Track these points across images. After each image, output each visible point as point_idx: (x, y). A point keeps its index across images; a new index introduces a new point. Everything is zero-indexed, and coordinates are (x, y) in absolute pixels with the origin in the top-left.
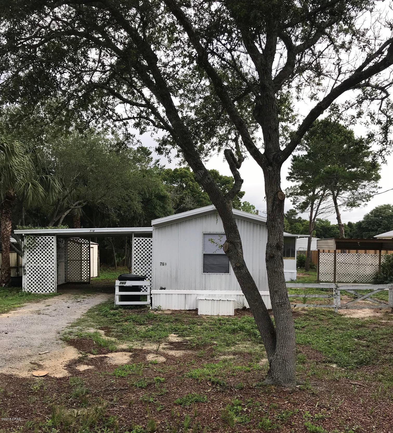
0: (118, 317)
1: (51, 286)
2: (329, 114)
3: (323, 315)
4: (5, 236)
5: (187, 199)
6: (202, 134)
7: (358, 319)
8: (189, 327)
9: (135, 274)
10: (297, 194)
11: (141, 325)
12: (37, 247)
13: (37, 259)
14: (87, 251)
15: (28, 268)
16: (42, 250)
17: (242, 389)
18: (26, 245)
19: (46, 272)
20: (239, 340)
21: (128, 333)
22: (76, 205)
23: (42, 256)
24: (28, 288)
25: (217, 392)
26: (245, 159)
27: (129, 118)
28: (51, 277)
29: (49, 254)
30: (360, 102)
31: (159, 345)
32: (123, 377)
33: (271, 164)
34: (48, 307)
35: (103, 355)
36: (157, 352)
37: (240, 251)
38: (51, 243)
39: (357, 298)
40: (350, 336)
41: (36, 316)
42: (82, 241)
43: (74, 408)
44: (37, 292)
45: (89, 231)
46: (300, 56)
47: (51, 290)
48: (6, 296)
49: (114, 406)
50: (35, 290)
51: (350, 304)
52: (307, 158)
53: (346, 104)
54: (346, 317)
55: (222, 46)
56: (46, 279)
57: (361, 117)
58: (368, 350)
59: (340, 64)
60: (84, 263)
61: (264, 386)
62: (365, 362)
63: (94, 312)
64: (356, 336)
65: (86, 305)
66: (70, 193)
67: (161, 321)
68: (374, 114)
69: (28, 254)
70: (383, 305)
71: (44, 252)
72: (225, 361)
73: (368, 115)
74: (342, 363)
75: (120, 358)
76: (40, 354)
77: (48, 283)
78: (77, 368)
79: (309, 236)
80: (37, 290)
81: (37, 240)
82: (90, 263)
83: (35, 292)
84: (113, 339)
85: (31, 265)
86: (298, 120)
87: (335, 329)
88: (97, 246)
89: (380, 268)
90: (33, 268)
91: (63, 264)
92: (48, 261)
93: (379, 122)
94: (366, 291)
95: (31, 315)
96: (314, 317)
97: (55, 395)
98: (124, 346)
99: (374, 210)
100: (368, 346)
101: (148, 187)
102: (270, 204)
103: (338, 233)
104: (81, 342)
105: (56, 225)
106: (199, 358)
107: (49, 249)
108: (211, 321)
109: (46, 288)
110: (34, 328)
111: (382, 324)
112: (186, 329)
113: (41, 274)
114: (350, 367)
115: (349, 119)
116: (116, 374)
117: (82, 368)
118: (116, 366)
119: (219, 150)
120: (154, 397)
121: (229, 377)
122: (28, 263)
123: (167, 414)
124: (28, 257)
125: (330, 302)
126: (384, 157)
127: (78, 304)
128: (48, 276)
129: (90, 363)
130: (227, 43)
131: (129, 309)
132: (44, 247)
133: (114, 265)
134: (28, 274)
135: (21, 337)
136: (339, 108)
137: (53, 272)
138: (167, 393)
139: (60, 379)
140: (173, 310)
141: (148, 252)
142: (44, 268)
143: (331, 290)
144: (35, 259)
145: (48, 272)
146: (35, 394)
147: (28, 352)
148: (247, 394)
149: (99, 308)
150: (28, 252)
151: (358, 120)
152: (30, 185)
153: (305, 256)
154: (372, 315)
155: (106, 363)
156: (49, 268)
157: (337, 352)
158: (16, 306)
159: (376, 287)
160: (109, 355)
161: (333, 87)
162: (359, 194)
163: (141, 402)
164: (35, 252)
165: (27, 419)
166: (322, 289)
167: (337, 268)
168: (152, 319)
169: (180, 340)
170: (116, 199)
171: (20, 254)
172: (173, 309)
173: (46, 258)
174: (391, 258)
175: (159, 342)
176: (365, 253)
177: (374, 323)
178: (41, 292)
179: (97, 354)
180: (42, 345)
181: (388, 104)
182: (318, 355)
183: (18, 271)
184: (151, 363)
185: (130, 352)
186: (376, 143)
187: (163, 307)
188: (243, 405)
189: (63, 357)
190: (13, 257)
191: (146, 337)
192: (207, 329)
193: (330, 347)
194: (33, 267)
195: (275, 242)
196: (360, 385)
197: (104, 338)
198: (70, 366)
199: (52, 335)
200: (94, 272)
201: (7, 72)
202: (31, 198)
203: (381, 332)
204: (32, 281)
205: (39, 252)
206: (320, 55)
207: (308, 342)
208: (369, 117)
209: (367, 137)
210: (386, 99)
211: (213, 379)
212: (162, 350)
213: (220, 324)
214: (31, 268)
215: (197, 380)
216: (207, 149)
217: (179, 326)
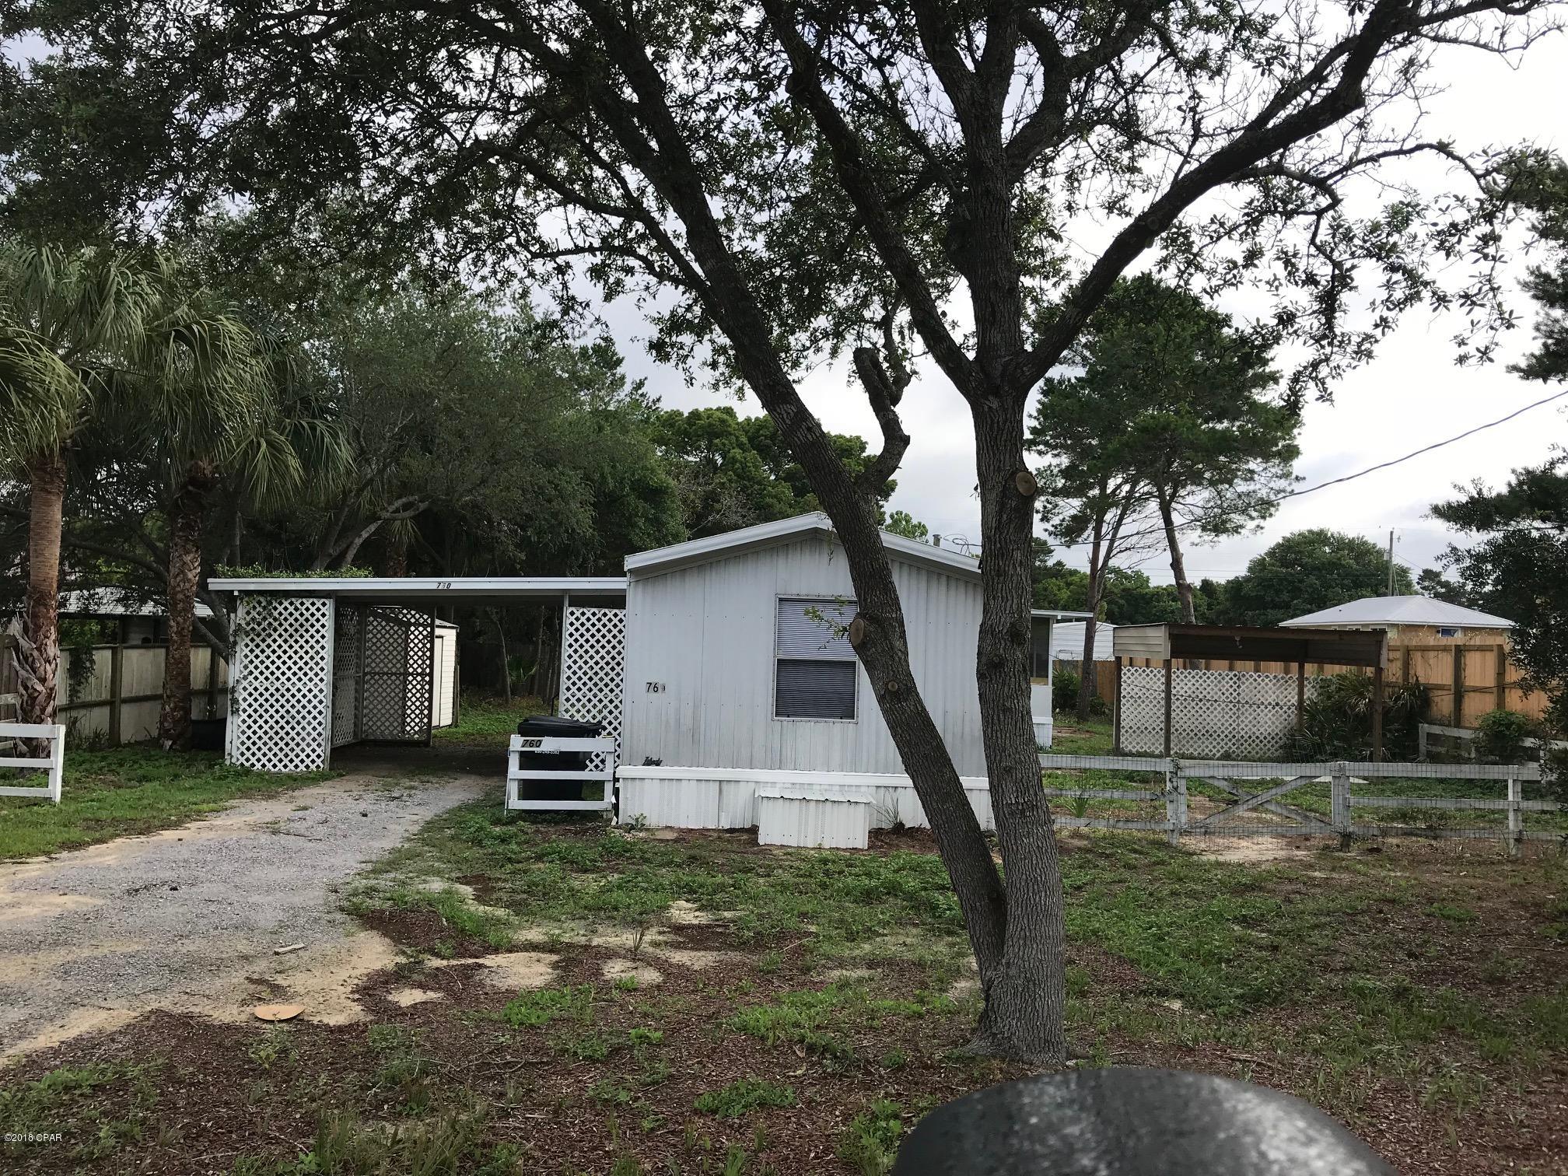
0: (514, 847)
1: (314, 751)
2: (1164, 253)
3: (1135, 851)
4: (180, 596)
5: (726, 501)
6: (787, 306)
7: (1240, 865)
8: (731, 882)
9: (567, 716)
10: (1056, 493)
11: (586, 871)
12: (275, 630)
13: (273, 668)
14: (424, 645)
15: (245, 694)
16: (291, 641)
17: (901, 1068)
18: (243, 623)
19: (299, 707)
20: (885, 924)
21: (544, 894)
22: (397, 511)
23: (290, 658)
24: (243, 754)
25: (825, 1078)
26: (913, 379)
27: (578, 250)
28: (315, 723)
29: (312, 653)
30: (1254, 220)
31: (642, 935)
32: (532, 1026)
33: (996, 392)
34: (301, 814)
35: (471, 961)
36: (634, 955)
37: (898, 644)
38: (318, 620)
39: (1236, 802)
40: (1219, 917)
41: (264, 838)
42: (412, 616)
43: (384, 1118)
44: (269, 766)
45: (434, 586)
46: (1082, 85)
47: (313, 761)
48: (176, 776)
49: (507, 1116)
50: (264, 760)
51: (1216, 821)
52: (1083, 388)
53: (1214, 227)
54: (1204, 858)
55: (857, 50)
56: (298, 728)
57: (1256, 266)
58: (1277, 960)
59: (1199, 110)
60: (414, 684)
61: (968, 1061)
62: (1268, 994)
63: (442, 829)
64: (1236, 918)
65: (417, 810)
66: (381, 472)
67: (646, 861)
68: (1295, 255)
69: (247, 651)
70: (1313, 827)
71: (296, 647)
72: (844, 985)
73: (1279, 258)
74: (1199, 997)
75: (523, 970)
76: (277, 953)
77: (303, 739)
78: (390, 998)
79: (1091, 615)
80: (270, 760)
81: (275, 609)
82: (431, 683)
83: (264, 766)
84: (501, 912)
85: (256, 684)
86: (1069, 273)
87: (1173, 893)
88: (454, 632)
89: (1300, 716)
90: (261, 695)
91: (352, 684)
92: (306, 674)
93: (1311, 279)
94: (1262, 783)
95: (252, 834)
96: (1107, 856)
97: (323, 1078)
98: (535, 935)
99: (1279, 545)
100: (1275, 948)
101: (612, 460)
102: (993, 508)
103: (1172, 612)
104: (403, 921)
105: (334, 567)
106: (764, 975)
107: (312, 637)
108: (797, 864)
109: (297, 756)
110: (259, 874)
111: (1311, 882)
112: (722, 888)
113: (282, 712)
114: (1224, 1009)
115: (1221, 270)
116: (514, 1018)
117: (407, 997)
118: (511, 994)
119: (834, 352)
120: (630, 1090)
121: (859, 1033)
122: (245, 678)
123: (672, 1139)
124: (246, 661)
125: (1156, 814)
126: (1323, 384)
127: (393, 804)
128: (304, 718)
129: (432, 984)
130: (870, 42)
131: (549, 822)
132: (296, 630)
133: (501, 693)
134: (245, 711)
135: (219, 902)
136: (1194, 237)
137: (320, 707)
138: (672, 1076)
139: (341, 1029)
140: (681, 830)
141: (608, 653)
142: (293, 696)
143: (1159, 777)
144: (267, 668)
145: (304, 707)
146: (260, 1073)
147: (239, 947)
148: (916, 1084)
149: (455, 818)
150: (247, 645)
151: (1248, 274)
152: (264, 445)
153: (1077, 675)
154: (1282, 854)
155: (481, 985)
156: (310, 696)
157: (1182, 963)
158: (205, 807)
159: (1289, 773)
160: (489, 961)
161: (1177, 175)
162: (1239, 496)
163: (592, 1102)
164: (269, 646)
165: (237, 1149)
166: (1130, 776)
167: (1173, 715)
168: (619, 855)
169: (703, 918)
170: (517, 494)
171: (223, 651)
172: (683, 826)
173: (301, 663)
174: (1333, 687)
175: (641, 923)
176: (1257, 670)
177: (1290, 880)
178: (280, 766)
179: (453, 957)
180: (282, 926)
181: (1335, 228)
182: (1126, 971)
183: (211, 702)
184: (618, 987)
185: (551, 951)
186: (1302, 339)
187: (652, 821)
188: (905, 1119)
189: (349, 962)
190: (200, 659)
191: (600, 909)
192: (787, 888)
193: (1160, 949)
194: (261, 690)
195: (1007, 620)
196: (1259, 1064)
197: (472, 909)
198: (372, 990)
199: (314, 897)
200: (443, 713)
201: (221, 110)
202: (263, 488)
203: (1311, 905)
204: (255, 733)
205: (280, 646)
206: (1138, 85)
207: (1095, 932)
208: (1280, 264)
209: (1276, 321)
210: (1331, 213)
211: (811, 1037)
212: (651, 950)
213: (827, 873)
214: (256, 695)
215: (763, 1039)
216: (799, 347)
217: (702, 876)
